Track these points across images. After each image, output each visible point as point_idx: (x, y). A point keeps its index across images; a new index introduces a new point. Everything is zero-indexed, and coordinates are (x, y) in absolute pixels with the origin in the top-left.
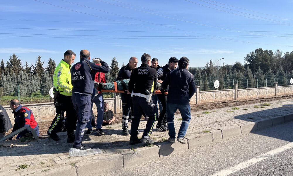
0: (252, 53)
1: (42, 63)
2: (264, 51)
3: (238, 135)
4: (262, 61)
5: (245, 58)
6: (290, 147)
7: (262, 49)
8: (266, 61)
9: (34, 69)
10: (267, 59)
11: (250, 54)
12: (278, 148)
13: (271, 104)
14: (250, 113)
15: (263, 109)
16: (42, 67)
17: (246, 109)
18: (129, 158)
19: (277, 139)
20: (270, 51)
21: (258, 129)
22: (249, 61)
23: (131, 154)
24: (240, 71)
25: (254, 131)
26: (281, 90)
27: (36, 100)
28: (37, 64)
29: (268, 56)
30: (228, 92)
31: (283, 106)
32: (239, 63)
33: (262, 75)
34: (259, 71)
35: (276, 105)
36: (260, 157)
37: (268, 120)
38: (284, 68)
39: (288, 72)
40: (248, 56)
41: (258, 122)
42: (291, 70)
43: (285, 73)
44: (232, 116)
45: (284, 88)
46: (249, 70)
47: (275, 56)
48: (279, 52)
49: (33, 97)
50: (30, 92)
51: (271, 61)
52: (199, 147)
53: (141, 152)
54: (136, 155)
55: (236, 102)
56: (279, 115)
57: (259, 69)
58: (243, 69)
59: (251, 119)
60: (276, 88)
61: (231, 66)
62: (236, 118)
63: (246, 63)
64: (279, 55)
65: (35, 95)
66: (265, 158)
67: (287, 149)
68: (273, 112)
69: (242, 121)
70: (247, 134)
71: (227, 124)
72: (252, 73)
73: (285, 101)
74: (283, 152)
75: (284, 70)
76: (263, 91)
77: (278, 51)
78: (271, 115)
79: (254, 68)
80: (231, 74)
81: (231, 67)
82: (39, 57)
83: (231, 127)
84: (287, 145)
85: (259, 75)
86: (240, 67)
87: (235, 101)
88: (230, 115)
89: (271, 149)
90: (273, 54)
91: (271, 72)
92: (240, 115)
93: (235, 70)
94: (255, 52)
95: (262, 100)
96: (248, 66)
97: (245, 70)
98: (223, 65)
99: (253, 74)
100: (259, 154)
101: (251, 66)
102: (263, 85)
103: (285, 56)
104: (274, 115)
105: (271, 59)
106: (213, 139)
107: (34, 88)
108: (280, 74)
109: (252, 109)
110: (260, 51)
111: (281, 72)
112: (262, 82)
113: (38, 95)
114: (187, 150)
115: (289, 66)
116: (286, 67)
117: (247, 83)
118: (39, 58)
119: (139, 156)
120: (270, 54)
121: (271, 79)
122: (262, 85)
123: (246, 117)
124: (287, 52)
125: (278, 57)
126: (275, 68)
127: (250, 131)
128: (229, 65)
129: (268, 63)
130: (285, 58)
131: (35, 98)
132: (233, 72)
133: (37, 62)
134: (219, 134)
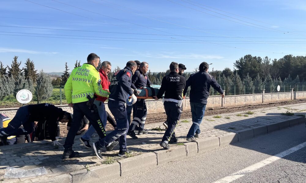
0: (241, 59)
1: (19, 64)
2: (253, 57)
3: (216, 148)
4: (251, 68)
5: (234, 63)
6: (270, 162)
7: (251, 55)
8: (255, 67)
9: (10, 70)
10: (255, 65)
11: (239, 60)
12: (257, 162)
13: (255, 113)
14: (231, 123)
15: (246, 118)
16: (18, 68)
17: (228, 118)
18: (80, 179)
19: (257, 152)
20: (259, 58)
21: (238, 141)
22: (238, 67)
23: (82, 174)
24: (229, 77)
25: (233, 143)
26: (268, 97)
27: (8, 104)
28: (13, 65)
29: (257, 63)
30: (214, 99)
31: (267, 114)
32: (229, 69)
33: (250, 81)
34: (247, 78)
35: (260, 113)
36: (236, 174)
37: (250, 131)
38: (272, 75)
39: (275, 79)
40: (237, 62)
41: (239, 133)
42: (279, 77)
43: (273, 80)
44: (212, 125)
45: (271, 95)
46: (238, 76)
47: (263, 62)
48: (267, 59)
49: (6, 100)
50: (3, 95)
51: (259, 67)
52: (170, 163)
53: (96, 171)
54: (90, 175)
55: (223, 109)
56: (262, 124)
57: (248, 76)
58: (232, 75)
59: (231, 130)
60: (263, 95)
61: (220, 71)
62: (216, 127)
63: (235, 69)
64: (268, 62)
65: (8, 99)
66: (242, 176)
67: (266, 164)
68: (256, 121)
69: (221, 131)
70: (226, 146)
71: (206, 135)
72: (240, 79)
73: (270, 109)
74: (262, 168)
75: (272, 77)
76: (250, 98)
77: (267, 57)
78: (253, 124)
79: (243, 75)
80: (220, 80)
81: (220, 73)
82: (16, 57)
83: (210, 139)
84: (268, 159)
85: (247, 81)
86: (229, 73)
87: (222, 107)
88: (210, 124)
89: (250, 165)
90: (261, 61)
91: (259, 78)
92: (220, 124)
93: (224, 76)
94: (244, 58)
95: (249, 107)
96: (237, 72)
97: (234, 76)
98: (212, 71)
99: (242, 80)
100: (235, 170)
101: (240, 72)
102: (252, 91)
103: (273, 63)
104: (257, 124)
105: (259, 65)
106: (187, 152)
107: (8, 91)
108: (268, 81)
109: (234, 118)
110: (249, 57)
111: (269, 78)
112: (250, 88)
113: (11, 98)
114: (156, 166)
115: (276, 73)
116: (274, 74)
117: (234, 89)
118: (16, 59)
119: (94, 175)
120: (259, 61)
121: (259, 86)
122: (250, 91)
123: (227, 127)
124: (275, 59)
125: (266, 64)
126: (264, 74)
127: (229, 143)
128: (218, 70)
129: (257, 70)
130: (273, 64)
131: (8, 102)
132: (222, 78)
133: (13, 62)
134: (194, 147)
